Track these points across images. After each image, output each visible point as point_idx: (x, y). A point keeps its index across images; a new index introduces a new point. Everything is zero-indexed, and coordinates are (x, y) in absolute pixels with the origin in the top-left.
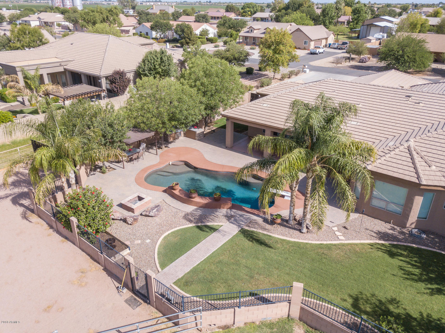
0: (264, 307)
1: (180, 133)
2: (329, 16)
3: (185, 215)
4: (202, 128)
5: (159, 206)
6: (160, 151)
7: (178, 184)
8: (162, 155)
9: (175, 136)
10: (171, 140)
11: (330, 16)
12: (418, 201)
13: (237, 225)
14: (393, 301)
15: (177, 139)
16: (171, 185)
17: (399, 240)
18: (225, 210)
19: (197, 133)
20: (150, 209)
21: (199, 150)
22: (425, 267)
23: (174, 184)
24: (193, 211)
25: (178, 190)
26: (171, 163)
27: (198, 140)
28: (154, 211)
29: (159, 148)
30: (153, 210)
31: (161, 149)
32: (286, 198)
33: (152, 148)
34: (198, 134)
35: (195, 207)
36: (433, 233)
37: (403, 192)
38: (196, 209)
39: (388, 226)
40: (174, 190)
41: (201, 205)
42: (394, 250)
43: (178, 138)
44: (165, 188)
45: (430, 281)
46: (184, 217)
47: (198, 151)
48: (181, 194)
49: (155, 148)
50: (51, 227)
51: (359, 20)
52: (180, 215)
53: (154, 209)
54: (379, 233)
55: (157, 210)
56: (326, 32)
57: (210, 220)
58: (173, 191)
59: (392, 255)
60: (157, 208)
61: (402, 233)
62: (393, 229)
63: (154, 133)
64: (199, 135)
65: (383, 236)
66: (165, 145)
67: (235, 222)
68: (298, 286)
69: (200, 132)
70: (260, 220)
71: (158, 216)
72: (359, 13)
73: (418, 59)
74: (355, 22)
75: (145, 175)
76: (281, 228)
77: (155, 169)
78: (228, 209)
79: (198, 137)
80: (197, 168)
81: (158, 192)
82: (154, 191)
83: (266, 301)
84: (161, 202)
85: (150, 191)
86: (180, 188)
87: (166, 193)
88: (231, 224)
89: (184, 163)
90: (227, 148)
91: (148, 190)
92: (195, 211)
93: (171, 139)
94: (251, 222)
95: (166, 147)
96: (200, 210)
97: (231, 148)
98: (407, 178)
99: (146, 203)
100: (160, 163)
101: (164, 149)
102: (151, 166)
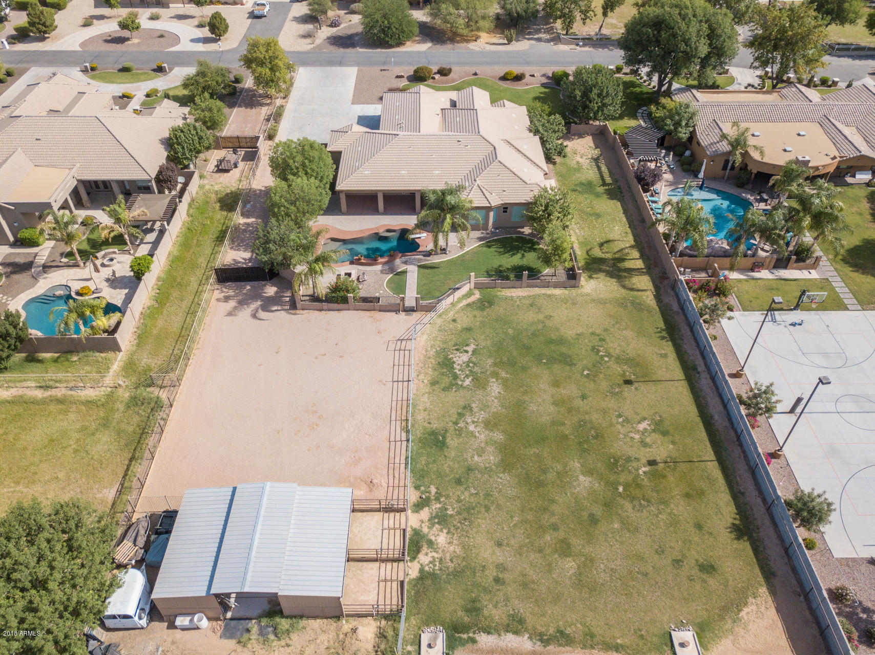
0: (459, 291)
3: (382, 272)
12: (492, 214)
13: (413, 265)
14: (500, 266)
17: (488, 238)
18: (398, 260)
22: (504, 246)
24: (383, 267)
25: (363, 259)
35: (381, 265)
36: (500, 228)
37: (483, 212)
39: (479, 232)
40: (361, 260)
41: (383, 263)
42: (489, 244)
45: (508, 252)
48: (367, 261)
50: (321, 310)
54: (478, 238)
57: (397, 268)
59: (489, 247)
61: (488, 234)
62: (482, 233)
65: (480, 239)
67: (411, 264)
68: (473, 274)
70: (421, 257)
73: (406, 29)
76: (435, 256)
78: (399, 258)
81: (348, 266)
82: (345, 267)
83: (458, 289)
87: (354, 264)
88: (410, 266)
90: (343, 214)
92: (385, 267)
94: (419, 260)
96: (387, 265)
98: (484, 205)
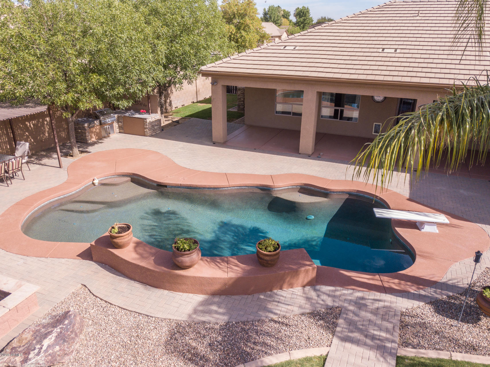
1: (111, 125)
2: (272, 19)
3: (172, 335)
4: (156, 112)
5: (66, 315)
6: (66, 161)
7: (128, 228)
8: (72, 168)
9: (100, 132)
10: (94, 139)
11: (274, 20)
13: (371, 348)
15: (105, 137)
16: (107, 234)
18: (298, 290)
19: (148, 121)
20: (28, 336)
21: (159, 151)
23: (116, 230)
24: (195, 311)
25: (131, 247)
26: (96, 182)
27: (152, 136)
28: (46, 343)
29: (66, 155)
30: (40, 342)
31: (72, 156)
32: (427, 229)
33: (49, 157)
34: (151, 123)
35: (200, 298)
38: (203, 303)
40: (118, 246)
41: (216, 287)
43: (108, 135)
44: (86, 246)
46: (167, 343)
47: (156, 153)
48: (142, 257)
49: (55, 156)
51: (305, 24)
52: (154, 335)
53: (46, 336)
55: (62, 338)
56: (278, 30)
57: (268, 340)
58: (115, 251)
60: (58, 330)
63: (46, 107)
64: (153, 126)
66: (81, 149)
67: (356, 335)
69: (154, 120)
70: (425, 311)
71: (66, 359)
72: (305, 16)
74: (302, 25)
75: (26, 215)
77: (54, 198)
78: (304, 287)
79: (150, 129)
80: (166, 186)
81: (63, 260)
82: (49, 260)
84: (75, 295)
85: (35, 259)
86: (135, 239)
87: (91, 259)
88: (348, 345)
89: (129, 179)
90: (215, 144)
91: (29, 259)
92: (204, 312)
93: (92, 137)
94: (407, 324)
95: (82, 152)
96: (219, 305)
97: (224, 144)
99: (17, 308)
100: (68, 183)
101: (78, 156)
102: (44, 192)
